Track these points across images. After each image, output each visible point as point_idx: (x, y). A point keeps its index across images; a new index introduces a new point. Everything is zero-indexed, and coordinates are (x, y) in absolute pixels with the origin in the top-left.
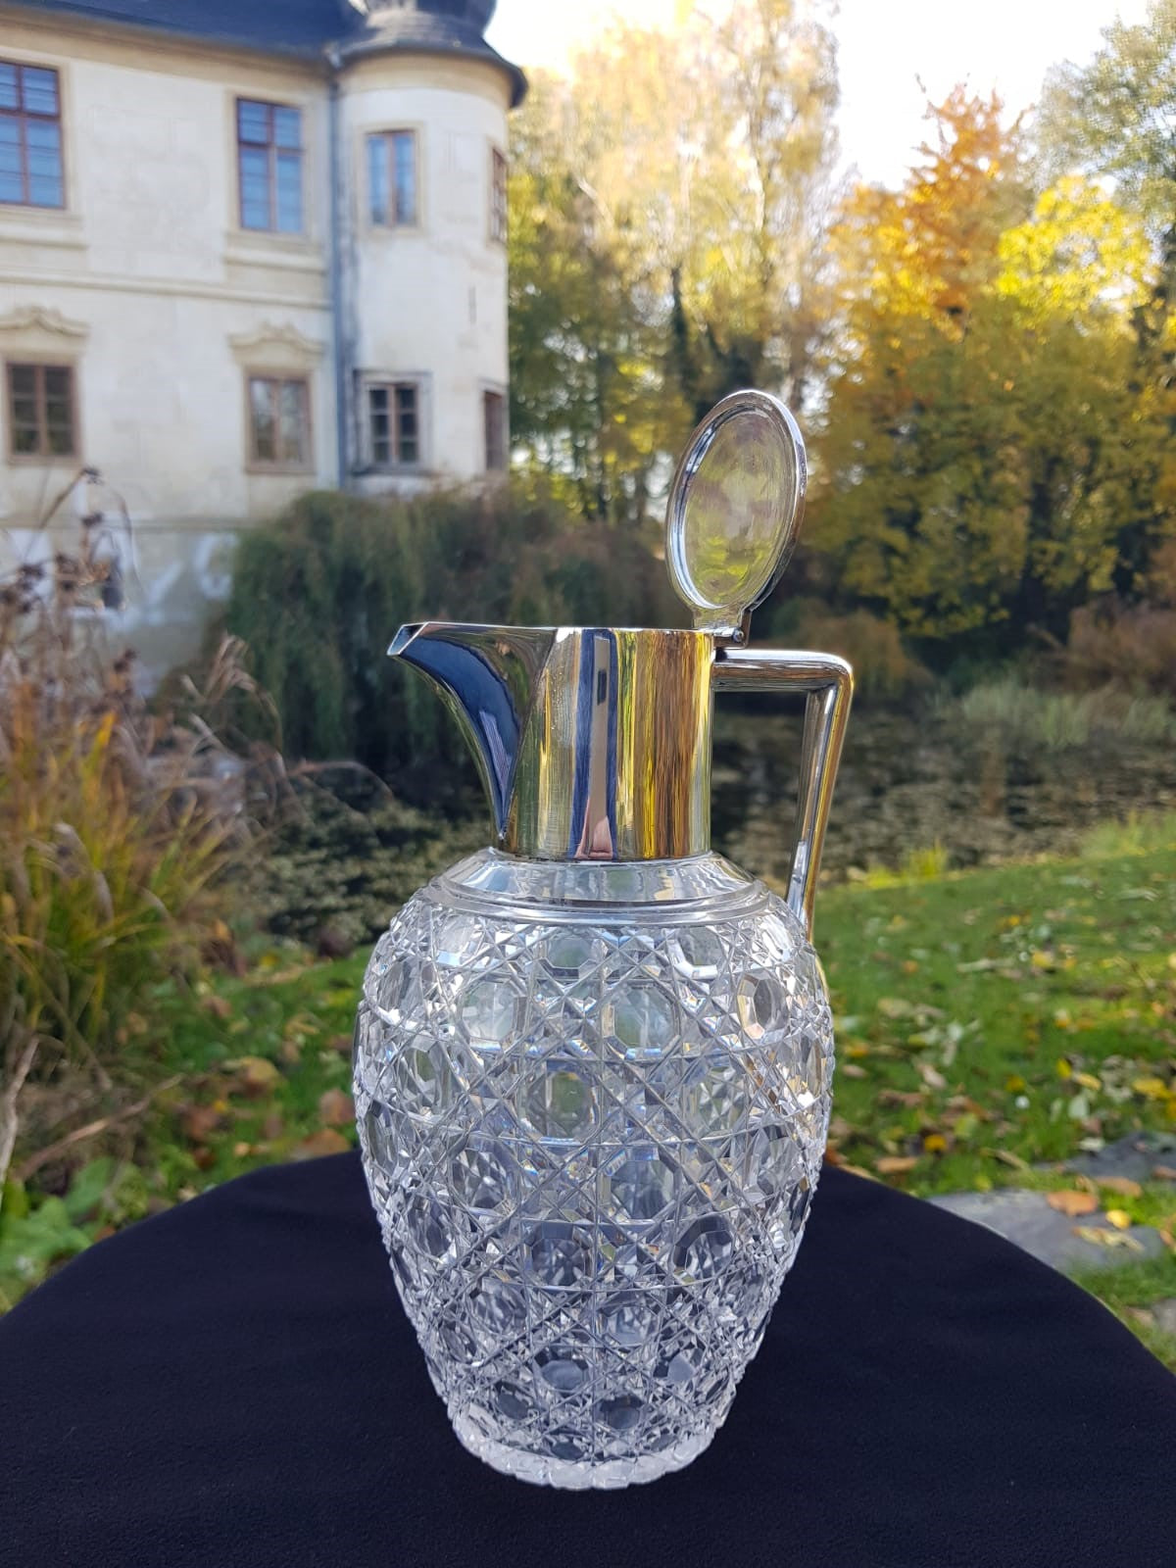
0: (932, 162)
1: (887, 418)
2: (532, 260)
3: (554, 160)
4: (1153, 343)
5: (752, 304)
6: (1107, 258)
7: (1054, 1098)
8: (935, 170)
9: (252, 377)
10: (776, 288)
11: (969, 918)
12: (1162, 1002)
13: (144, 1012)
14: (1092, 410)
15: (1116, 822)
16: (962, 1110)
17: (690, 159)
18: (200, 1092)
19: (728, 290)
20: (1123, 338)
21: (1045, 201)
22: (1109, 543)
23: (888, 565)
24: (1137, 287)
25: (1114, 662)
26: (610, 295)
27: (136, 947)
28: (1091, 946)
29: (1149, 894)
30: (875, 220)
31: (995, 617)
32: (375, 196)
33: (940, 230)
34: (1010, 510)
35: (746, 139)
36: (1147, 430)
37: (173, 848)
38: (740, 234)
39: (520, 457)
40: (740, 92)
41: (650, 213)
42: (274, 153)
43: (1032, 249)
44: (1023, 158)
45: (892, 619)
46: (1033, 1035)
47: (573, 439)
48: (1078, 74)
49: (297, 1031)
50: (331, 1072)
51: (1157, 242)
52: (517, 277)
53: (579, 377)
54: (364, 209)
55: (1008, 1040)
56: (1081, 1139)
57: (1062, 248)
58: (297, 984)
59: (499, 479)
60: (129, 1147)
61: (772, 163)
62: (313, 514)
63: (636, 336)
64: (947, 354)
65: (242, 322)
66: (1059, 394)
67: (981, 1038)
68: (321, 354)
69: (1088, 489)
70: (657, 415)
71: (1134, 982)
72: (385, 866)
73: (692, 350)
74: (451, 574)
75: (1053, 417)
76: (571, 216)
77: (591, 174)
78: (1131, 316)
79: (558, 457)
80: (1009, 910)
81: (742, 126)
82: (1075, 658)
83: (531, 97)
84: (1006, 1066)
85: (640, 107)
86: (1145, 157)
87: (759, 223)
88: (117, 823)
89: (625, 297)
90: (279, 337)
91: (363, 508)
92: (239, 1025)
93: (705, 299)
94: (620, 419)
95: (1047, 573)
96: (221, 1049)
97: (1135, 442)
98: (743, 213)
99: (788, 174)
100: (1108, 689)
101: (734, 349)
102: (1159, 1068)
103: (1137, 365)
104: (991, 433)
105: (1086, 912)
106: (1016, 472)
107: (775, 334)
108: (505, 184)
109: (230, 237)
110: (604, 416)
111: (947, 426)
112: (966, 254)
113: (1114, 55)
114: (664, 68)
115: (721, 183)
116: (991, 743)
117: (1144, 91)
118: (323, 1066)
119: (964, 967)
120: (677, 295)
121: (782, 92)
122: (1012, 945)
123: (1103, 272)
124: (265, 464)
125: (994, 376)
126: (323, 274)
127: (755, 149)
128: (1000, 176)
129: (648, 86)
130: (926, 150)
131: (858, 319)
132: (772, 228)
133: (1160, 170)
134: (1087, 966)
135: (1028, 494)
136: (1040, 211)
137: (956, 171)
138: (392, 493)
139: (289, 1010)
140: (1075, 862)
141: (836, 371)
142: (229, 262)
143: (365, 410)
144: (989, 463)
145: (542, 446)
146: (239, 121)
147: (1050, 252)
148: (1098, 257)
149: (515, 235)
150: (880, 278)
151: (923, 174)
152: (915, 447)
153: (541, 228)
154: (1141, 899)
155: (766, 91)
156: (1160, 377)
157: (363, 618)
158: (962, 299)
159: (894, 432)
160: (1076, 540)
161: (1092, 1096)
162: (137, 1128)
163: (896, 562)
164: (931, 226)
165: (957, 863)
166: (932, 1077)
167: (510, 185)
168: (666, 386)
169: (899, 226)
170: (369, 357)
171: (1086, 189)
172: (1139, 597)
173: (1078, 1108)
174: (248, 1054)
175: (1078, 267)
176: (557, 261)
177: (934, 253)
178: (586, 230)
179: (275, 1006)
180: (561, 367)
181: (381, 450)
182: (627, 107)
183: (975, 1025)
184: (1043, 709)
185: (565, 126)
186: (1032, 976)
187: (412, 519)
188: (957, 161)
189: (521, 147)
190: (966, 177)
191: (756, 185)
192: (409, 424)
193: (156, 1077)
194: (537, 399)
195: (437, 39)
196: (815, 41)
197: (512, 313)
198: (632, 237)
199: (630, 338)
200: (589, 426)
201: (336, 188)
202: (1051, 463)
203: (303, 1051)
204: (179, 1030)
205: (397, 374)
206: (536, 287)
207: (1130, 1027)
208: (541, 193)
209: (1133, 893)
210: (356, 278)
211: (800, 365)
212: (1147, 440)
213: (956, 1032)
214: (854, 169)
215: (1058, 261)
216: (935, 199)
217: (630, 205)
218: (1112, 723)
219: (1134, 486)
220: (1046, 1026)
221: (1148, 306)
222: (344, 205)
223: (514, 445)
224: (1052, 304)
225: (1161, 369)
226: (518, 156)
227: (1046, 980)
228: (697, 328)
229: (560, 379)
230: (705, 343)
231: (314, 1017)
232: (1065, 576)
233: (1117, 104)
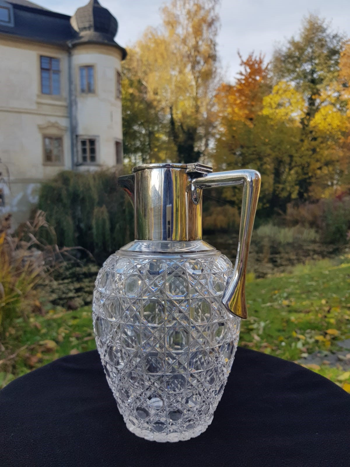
0: (243, 77)
1: (233, 150)
2: (129, 104)
3: (135, 75)
4: (307, 128)
5: (193, 117)
6: (293, 104)
7: (292, 342)
8: (244, 80)
9: (45, 137)
10: (200, 113)
11: (263, 292)
12: (321, 314)
13: (14, 327)
14: (291, 147)
15: (302, 264)
16: (266, 347)
17: (175, 75)
18: (32, 351)
19: (186, 113)
20: (298, 127)
21: (275, 88)
22: (296, 185)
23: (234, 192)
24: (302, 113)
25: (299, 218)
26: (152, 114)
27: (11, 306)
28: (299, 298)
29: (314, 283)
30: (227, 94)
31: (265, 206)
32: (82, 85)
33: (246, 96)
34: (268, 176)
35: (191, 70)
36: (306, 152)
37: (23, 275)
38: (189, 97)
39: (126, 161)
40: (189, 56)
41: (163, 91)
42: (52, 72)
43: (272, 102)
44: (269, 76)
45: (236, 207)
46: (285, 324)
47: (142, 156)
48: (283, 54)
49: (62, 332)
50: (73, 344)
51: (307, 100)
52: (125, 109)
53: (144, 138)
54: (79, 88)
55: (277, 326)
56: (301, 354)
57: (281, 101)
58: (61, 318)
59: (120, 167)
60: (11, 369)
61: (198, 77)
62: (64, 178)
63: (160, 126)
64: (249, 132)
65: (42, 121)
66: (281, 142)
67: (270, 326)
68: (66, 130)
69: (290, 169)
70: (167, 149)
71: (312, 308)
72: (87, 284)
73: (176, 130)
74: (106, 195)
75: (280, 149)
76: (140, 91)
77: (146, 79)
78: (300, 121)
79: (138, 161)
80: (275, 289)
81: (189, 67)
82: (288, 218)
83: (128, 57)
84: (278, 334)
85: (160, 61)
86: (303, 76)
87: (195, 94)
88: (6, 267)
89: (156, 115)
90: (54, 125)
91: (79, 175)
92: (44, 331)
93: (180, 116)
94: (156, 150)
95: (279, 193)
96: (38, 338)
97: (302, 156)
98: (190, 91)
99: (203, 80)
100: (298, 226)
101: (189, 130)
102: (322, 333)
103: (302, 134)
104: (262, 154)
105: (296, 289)
106: (269, 165)
107: (200, 126)
108: (121, 82)
109: (38, 96)
110: (151, 149)
111: (250, 152)
112: (253, 103)
113: (293, 49)
114: (166, 49)
115: (184, 82)
116: (266, 243)
117: (301, 59)
118: (71, 342)
119: (263, 305)
120: (172, 114)
121: (200, 57)
122: (276, 299)
123: (292, 108)
124: (49, 163)
125: (262, 138)
126: (67, 107)
127: (193, 73)
128: (263, 81)
129: (162, 55)
130: (241, 74)
131: (224, 122)
132: (198, 95)
133: (307, 80)
134: (299, 304)
135: (273, 171)
136: (274, 91)
137: (250, 80)
138: (88, 171)
139: (59, 326)
140: (291, 275)
141: (218, 136)
142: (38, 103)
143: (80, 147)
144: (262, 162)
145: (133, 158)
146: (41, 63)
147: (277, 103)
148: (291, 104)
149: (124, 96)
150: (229, 110)
151: (241, 80)
152: (241, 158)
153: (131, 95)
154: (312, 285)
155: (196, 56)
156: (309, 138)
157: (79, 208)
158: (253, 116)
159: (235, 154)
160: (287, 184)
161: (303, 341)
162: (13, 362)
163: (237, 191)
164: (244, 95)
165: (258, 277)
166: (257, 338)
167: (123, 82)
168: (169, 140)
169: (234, 95)
170: (81, 131)
171: (287, 85)
172: (305, 200)
173: (300, 345)
174: (47, 339)
175: (285, 107)
176: (136, 104)
177: (245, 103)
178: (145, 96)
179: (54, 325)
180: (138, 135)
181: (84, 159)
182: (156, 61)
183: (268, 322)
184: (280, 232)
185: (138, 65)
186: (283, 307)
187: (94, 178)
188: (250, 77)
189: (125, 72)
190: (253, 82)
191: (194, 83)
192: (93, 151)
193: (18, 347)
194: (131, 144)
195: (100, 40)
196: (209, 43)
197: (123, 119)
198: (158, 97)
199: (158, 127)
200: (146, 152)
201: (70, 82)
202: (279, 162)
203: (64, 338)
204: (25, 332)
205: (89, 136)
206: (130, 112)
207: (312, 321)
208: (131, 85)
209: (309, 283)
210: (77, 107)
211: (208, 135)
212: (306, 155)
213: (262, 324)
214: (221, 79)
215: (280, 105)
216: (244, 87)
217: (157, 89)
218: (299, 236)
219: (303, 168)
220: (288, 321)
221: (305, 118)
222: (73, 87)
223: (124, 157)
224: (278, 117)
225: (309, 135)
226: (124, 74)
227: (287, 309)
228: (178, 124)
229: (138, 138)
230: (180, 128)
231: (67, 327)
232: (284, 194)
233: (294, 62)
